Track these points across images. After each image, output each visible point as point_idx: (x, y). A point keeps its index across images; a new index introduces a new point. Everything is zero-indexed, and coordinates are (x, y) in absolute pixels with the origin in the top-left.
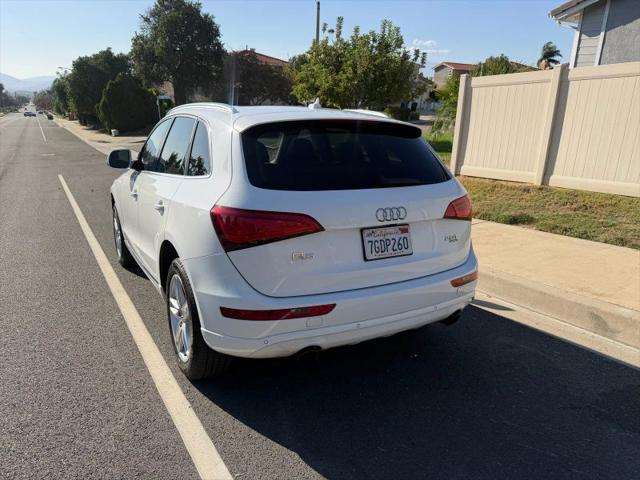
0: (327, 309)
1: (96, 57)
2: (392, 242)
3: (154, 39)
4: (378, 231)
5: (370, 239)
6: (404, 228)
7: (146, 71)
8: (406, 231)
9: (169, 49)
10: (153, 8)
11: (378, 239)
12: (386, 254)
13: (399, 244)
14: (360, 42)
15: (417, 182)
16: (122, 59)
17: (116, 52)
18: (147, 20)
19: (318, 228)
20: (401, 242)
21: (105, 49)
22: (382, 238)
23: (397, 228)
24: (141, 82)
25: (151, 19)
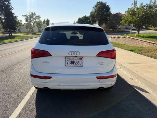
0: (50, 78)
1: (83, 17)
2: (76, 62)
3: (95, 12)
4: (71, 58)
5: (68, 60)
6: (81, 58)
7: (92, 20)
8: (81, 59)
9: (98, 14)
10: (95, 5)
11: (71, 60)
12: (73, 65)
13: (78, 63)
14: (142, 7)
15: (89, 44)
16: (88, 17)
17: (87, 16)
18: (94, 8)
19: (50, 55)
20: (79, 62)
21: (85, 15)
22: (72, 60)
23: (78, 58)
24: (91, 22)
25: (95, 8)
